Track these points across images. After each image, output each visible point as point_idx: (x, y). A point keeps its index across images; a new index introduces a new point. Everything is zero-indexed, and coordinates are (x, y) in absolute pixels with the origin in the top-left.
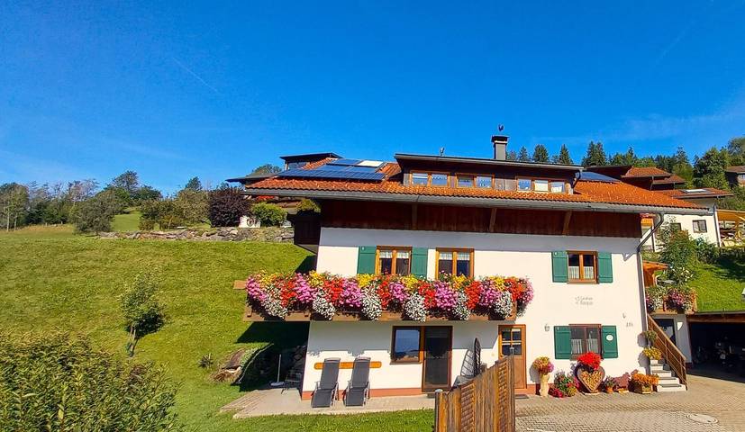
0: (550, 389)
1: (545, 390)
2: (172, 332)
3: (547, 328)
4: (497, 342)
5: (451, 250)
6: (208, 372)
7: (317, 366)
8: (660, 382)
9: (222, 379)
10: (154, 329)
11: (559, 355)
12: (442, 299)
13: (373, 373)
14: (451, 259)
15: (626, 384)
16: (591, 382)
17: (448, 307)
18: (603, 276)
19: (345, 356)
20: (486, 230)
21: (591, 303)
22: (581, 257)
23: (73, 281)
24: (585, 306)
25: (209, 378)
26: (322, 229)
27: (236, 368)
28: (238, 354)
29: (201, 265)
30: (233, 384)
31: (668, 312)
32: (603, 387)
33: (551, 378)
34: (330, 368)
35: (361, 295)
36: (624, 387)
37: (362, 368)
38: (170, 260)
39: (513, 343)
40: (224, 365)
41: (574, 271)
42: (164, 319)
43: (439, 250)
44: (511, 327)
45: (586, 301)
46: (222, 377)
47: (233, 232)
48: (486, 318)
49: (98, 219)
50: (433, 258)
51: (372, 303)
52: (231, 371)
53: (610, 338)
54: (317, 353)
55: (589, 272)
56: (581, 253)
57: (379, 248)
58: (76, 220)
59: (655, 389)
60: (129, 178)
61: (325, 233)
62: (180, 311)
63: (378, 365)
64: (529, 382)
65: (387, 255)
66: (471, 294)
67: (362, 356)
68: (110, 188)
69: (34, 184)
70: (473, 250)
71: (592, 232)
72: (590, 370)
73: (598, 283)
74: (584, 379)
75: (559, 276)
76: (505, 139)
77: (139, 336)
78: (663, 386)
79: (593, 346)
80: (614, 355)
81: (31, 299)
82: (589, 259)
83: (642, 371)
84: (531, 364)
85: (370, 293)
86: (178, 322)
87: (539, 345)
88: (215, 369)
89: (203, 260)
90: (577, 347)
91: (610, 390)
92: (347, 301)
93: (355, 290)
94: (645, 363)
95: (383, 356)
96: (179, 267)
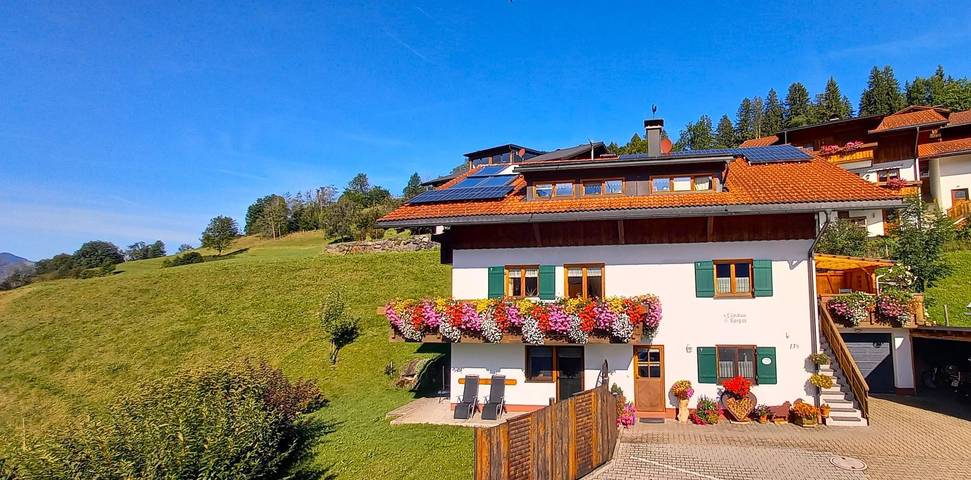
0: (691, 415)
1: (684, 415)
2: (364, 342)
3: (688, 349)
4: (632, 363)
5: (581, 266)
6: (392, 378)
7: (460, 381)
8: (832, 414)
9: (402, 386)
10: (351, 340)
11: (703, 378)
12: (556, 322)
13: (508, 389)
14: (580, 275)
15: (787, 414)
16: (739, 409)
17: (564, 331)
18: (761, 288)
19: (483, 373)
20: (617, 242)
21: (745, 321)
22: (733, 267)
23: (293, 298)
24: (737, 324)
25: (392, 384)
26: (454, 251)
27: (413, 376)
28: (413, 363)
29: (390, 278)
30: (411, 391)
31: (877, 326)
32: (754, 416)
33: (693, 403)
34: (471, 384)
35: (478, 320)
36: (784, 418)
37: (498, 384)
38: (366, 275)
39: (650, 364)
40: (403, 373)
41: (722, 284)
42: (359, 331)
43: (567, 267)
44: (649, 347)
45: (737, 319)
46: (402, 384)
47: (424, 240)
48: (608, 340)
49: (340, 224)
50: (561, 276)
51: (489, 326)
52: (409, 379)
53: (766, 361)
54: (459, 370)
55: (743, 283)
56: (732, 262)
57: (507, 267)
58: (325, 226)
59: (824, 422)
60: (361, 180)
61: (457, 254)
62: (371, 323)
63: (513, 382)
64: (668, 405)
65: (517, 275)
66: (585, 317)
67: (499, 374)
68: (347, 193)
69: (288, 194)
70: (603, 265)
71: (747, 236)
72: (738, 397)
73: (754, 297)
74: (731, 407)
75: (704, 289)
76: (660, 122)
77: (340, 346)
78: (835, 419)
79: (746, 369)
80: (773, 380)
81: (263, 316)
82: (743, 269)
83: (810, 400)
84: (670, 387)
85: (487, 318)
86: (370, 333)
87: (679, 367)
88: (397, 376)
89: (392, 273)
90: (726, 370)
91: (763, 419)
92: (468, 325)
93: (473, 316)
94: (813, 391)
95: (518, 374)
96: (372, 281)
